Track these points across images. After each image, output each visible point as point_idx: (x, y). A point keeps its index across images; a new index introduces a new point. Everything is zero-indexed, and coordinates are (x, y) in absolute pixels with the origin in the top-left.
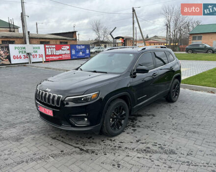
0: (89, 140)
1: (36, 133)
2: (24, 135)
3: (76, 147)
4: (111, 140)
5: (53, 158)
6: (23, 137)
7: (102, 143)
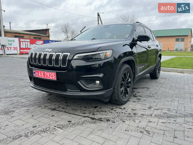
0: (96, 110)
1: (29, 106)
2: (14, 108)
3: (85, 117)
4: (121, 108)
5: (62, 129)
6: (13, 110)
7: (113, 111)
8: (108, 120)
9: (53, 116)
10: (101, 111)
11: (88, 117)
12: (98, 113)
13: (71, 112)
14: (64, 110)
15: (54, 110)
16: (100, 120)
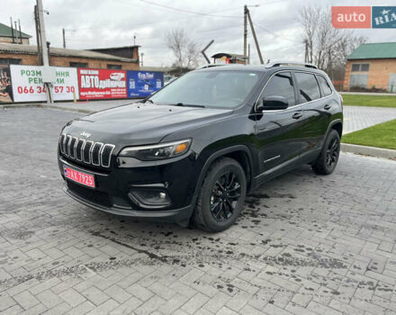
0: (166, 239)
1: (59, 224)
2: (35, 226)
3: (140, 251)
4: (212, 239)
5: (95, 270)
6: (33, 230)
7: (193, 244)
8: (176, 261)
9: (90, 246)
10: (174, 242)
11: (146, 252)
12: (166, 246)
13: (123, 240)
14: (112, 236)
15: (97, 234)
16: (164, 259)
